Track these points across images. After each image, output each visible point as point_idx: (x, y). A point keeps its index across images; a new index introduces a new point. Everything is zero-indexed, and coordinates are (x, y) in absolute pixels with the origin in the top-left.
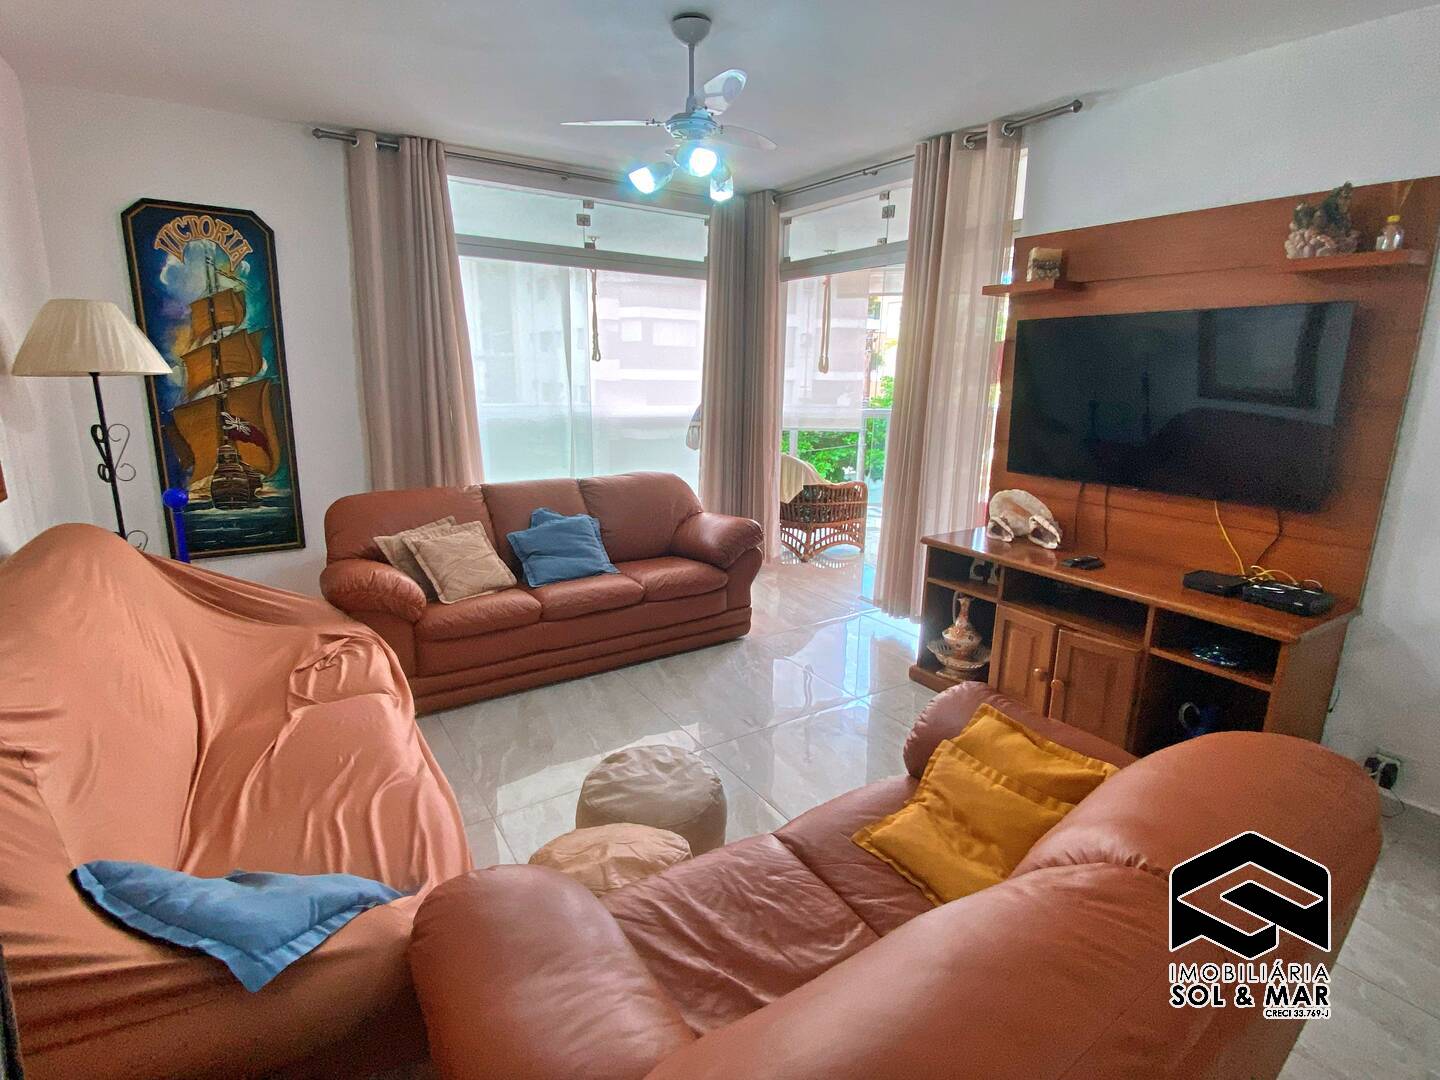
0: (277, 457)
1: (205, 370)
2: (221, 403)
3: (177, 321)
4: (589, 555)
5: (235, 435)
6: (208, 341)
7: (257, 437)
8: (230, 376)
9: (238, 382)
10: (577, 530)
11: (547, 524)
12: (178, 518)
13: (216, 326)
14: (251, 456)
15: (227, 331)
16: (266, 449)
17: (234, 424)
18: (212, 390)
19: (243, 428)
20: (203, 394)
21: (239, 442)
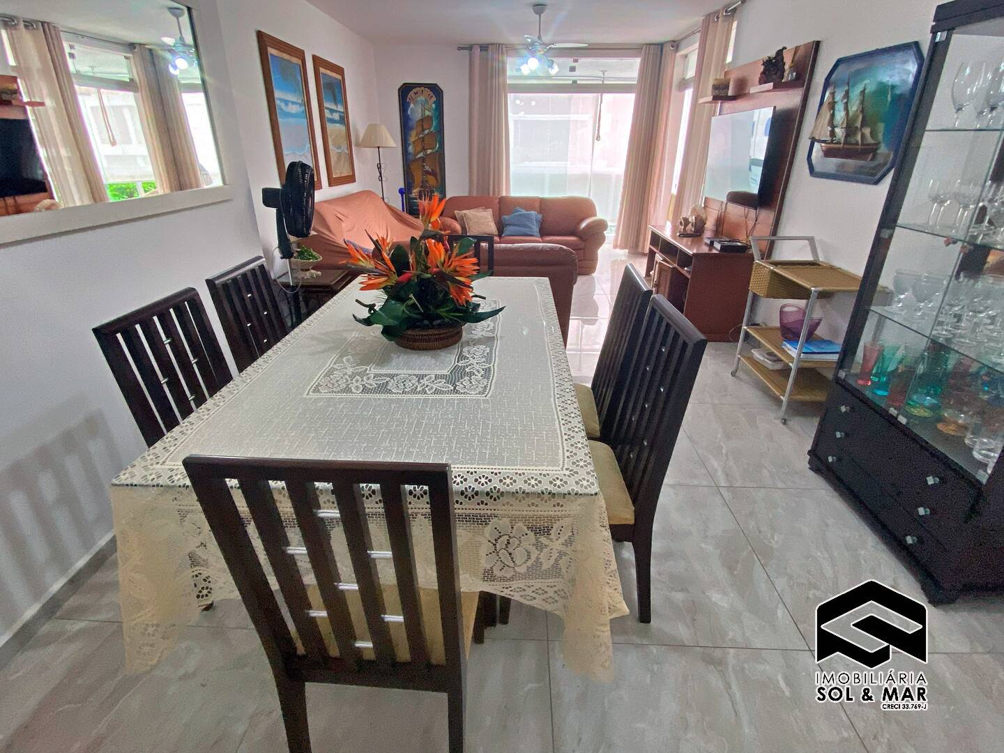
0: (439, 180)
1: (419, 148)
2: (423, 159)
3: (412, 129)
4: (530, 228)
5: (427, 173)
6: (421, 136)
7: (433, 174)
8: (427, 149)
9: (429, 151)
10: (528, 217)
11: (516, 214)
12: (409, 202)
13: (423, 130)
14: (431, 180)
15: (427, 132)
16: (436, 179)
17: (427, 168)
18: (421, 155)
19: (430, 170)
20: (419, 156)
21: (428, 175)
